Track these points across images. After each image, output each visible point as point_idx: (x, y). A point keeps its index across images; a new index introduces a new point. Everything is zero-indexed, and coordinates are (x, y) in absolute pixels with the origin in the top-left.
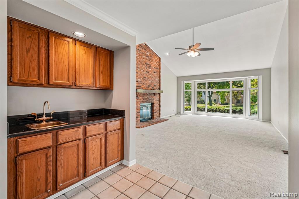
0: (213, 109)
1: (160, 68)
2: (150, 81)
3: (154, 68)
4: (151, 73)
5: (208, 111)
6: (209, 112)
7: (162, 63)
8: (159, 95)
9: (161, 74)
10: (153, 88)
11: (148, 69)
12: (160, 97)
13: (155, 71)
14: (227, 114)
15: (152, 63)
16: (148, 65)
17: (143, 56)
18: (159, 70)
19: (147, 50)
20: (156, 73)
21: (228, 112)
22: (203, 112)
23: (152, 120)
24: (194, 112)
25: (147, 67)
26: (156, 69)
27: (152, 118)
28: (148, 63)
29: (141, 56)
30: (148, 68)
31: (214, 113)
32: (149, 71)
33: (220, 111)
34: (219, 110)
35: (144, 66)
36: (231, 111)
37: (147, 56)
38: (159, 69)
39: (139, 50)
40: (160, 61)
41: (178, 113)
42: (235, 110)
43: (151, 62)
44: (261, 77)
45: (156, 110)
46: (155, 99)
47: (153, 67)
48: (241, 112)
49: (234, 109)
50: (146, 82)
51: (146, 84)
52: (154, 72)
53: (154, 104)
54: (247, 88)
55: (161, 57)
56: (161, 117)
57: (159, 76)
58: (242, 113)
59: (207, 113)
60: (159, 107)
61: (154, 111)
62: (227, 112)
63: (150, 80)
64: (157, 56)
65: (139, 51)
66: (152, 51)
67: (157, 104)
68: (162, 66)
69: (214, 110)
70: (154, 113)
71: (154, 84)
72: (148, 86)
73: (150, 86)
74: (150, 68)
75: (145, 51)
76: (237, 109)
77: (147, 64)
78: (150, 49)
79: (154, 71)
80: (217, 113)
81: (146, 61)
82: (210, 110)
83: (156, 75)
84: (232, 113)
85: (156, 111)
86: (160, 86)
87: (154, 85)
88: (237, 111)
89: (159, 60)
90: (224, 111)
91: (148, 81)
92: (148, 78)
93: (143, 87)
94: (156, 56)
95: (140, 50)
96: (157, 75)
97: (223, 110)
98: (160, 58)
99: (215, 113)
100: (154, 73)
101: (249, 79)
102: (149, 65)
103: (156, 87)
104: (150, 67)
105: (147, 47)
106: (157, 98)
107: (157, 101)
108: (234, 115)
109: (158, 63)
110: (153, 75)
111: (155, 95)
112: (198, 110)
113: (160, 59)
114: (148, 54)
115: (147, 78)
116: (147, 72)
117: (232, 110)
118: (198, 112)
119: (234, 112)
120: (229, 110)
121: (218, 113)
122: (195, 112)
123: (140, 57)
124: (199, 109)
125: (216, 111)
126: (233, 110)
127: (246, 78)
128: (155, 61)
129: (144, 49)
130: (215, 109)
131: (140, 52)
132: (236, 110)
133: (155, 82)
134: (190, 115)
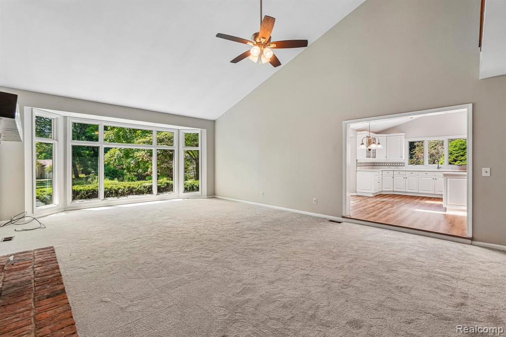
5: (106, 196)
22: (93, 201)
24: (66, 203)
44: (204, 131)
59: (104, 202)
62: (148, 193)
82: (111, 193)
84: (158, 192)
108: (162, 195)
117: (158, 186)
120: (151, 187)
124: (77, 195)
127: (179, 130)
134: (55, 215)
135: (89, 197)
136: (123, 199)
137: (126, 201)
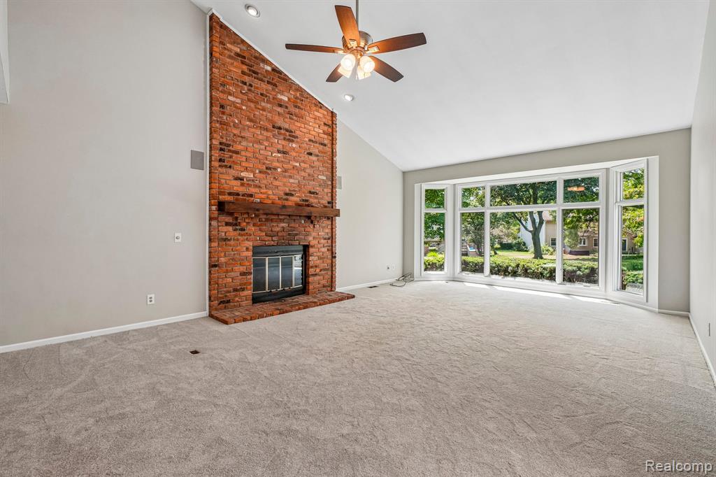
0: (507, 267)
1: (332, 144)
2: (291, 181)
3: (310, 140)
4: (294, 154)
5: (492, 272)
6: (494, 277)
7: (339, 129)
8: (329, 222)
9: (338, 159)
10: (307, 201)
11: (283, 142)
12: (332, 229)
13: (315, 151)
14: (546, 282)
15: (303, 125)
16: (282, 131)
17: (263, 104)
18: (330, 150)
19: (280, 88)
20: (317, 156)
21: (551, 276)
22: (478, 276)
23: (302, 299)
24: (454, 273)
25: (282, 137)
26: (317, 145)
27: (304, 290)
28: (287, 126)
29: (256, 103)
30: (284, 139)
31: (509, 279)
32: (287, 149)
33: (527, 273)
34: (526, 270)
35: (269, 134)
36: (559, 275)
37: (280, 106)
38: (329, 145)
39: (245, 84)
40: (332, 121)
41: (407, 276)
42: (575, 272)
43: (299, 124)
44: (655, 160)
45: (316, 266)
46: (314, 234)
47: (307, 139)
48: (591, 277)
49: (570, 268)
50: (276, 183)
51: (277, 187)
52: (310, 154)
53: (311, 250)
54: (612, 200)
55: (334, 111)
56: (338, 290)
57: (330, 166)
58: (595, 282)
59: (488, 280)
60: (330, 257)
61: (310, 270)
62: (548, 278)
63: (290, 177)
64: (319, 105)
65: (246, 87)
66: (299, 89)
67: (324, 250)
68: (339, 135)
69: (510, 268)
70: (309, 277)
71: (310, 188)
72: (287, 194)
73: (292, 195)
74: (293, 141)
75: (270, 87)
76: (579, 269)
77: (280, 128)
78: (293, 83)
79: (311, 151)
80: (518, 279)
81: (276, 118)
82: (499, 271)
83: (317, 164)
84: (564, 280)
85: (318, 270)
86: (332, 195)
87: (310, 192)
88: (579, 276)
89: (330, 118)
90: (541, 274)
91: (285, 180)
92: (286, 171)
93: (263, 196)
94: (316, 105)
95: (251, 85)
96: (324, 162)
97: (538, 269)
98: (332, 112)
99: (512, 279)
100: (310, 157)
101: (619, 171)
102: (287, 130)
103: (317, 198)
104: (291, 136)
105: (279, 77)
106: (321, 230)
107: (322, 241)
108: (569, 287)
109: (326, 128)
110: (304, 162)
111: (312, 222)
112: (463, 270)
113: (332, 117)
114: (286, 99)
115: (279, 170)
116: (279, 152)
117: (564, 270)
118: (464, 274)
119: (570, 277)
120: (553, 270)
121: (521, 280)
122: (456, 275)
123: (252, 105)
124: (466, 266)
125: (514, 274)
126: (568, 272)
127: (607, 169)
128: (312, 120)
129: (268, 82)
130: (513, 265)
131: (249, 90)
132: (578, 272)
133: (311, 183)
134: (440, 282)
135: (475, 271)
136: (509, 280)
137: (512, 283)
